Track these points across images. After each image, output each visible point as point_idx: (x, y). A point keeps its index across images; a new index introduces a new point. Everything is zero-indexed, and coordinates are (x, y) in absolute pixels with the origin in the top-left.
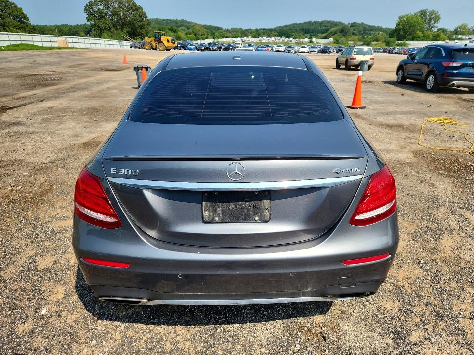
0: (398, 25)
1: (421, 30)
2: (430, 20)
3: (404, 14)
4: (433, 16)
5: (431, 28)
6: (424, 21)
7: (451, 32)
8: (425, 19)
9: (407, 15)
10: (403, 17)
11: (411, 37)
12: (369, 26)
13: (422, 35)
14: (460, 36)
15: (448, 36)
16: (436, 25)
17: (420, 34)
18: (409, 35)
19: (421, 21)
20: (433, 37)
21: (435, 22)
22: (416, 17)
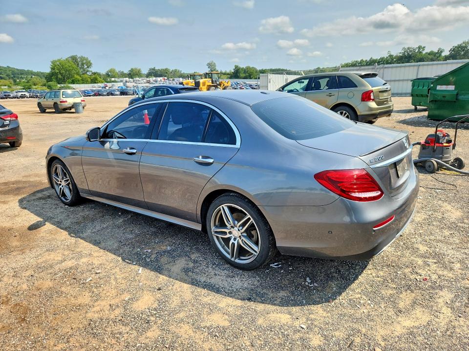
0: (53, 69)
1: (78, 74)
2: (83, 64)
3: (56, 59)
4: (84, 62)
5: (86, 72)
6: (78, 66)
7: (104, 75)
8: (78, 64)
9: (59, 60)
10: (56, 61)
11: (70, 81)
12: (18, 70)
13: (80, 78)
14: (113, 79)
15: (103, 79)
16: (90, 69)
17: (78, 77)
18: (68, 78)
19: (74, 66)
20: (92, 80)
21: (88, 67)
22: (69, 62)
